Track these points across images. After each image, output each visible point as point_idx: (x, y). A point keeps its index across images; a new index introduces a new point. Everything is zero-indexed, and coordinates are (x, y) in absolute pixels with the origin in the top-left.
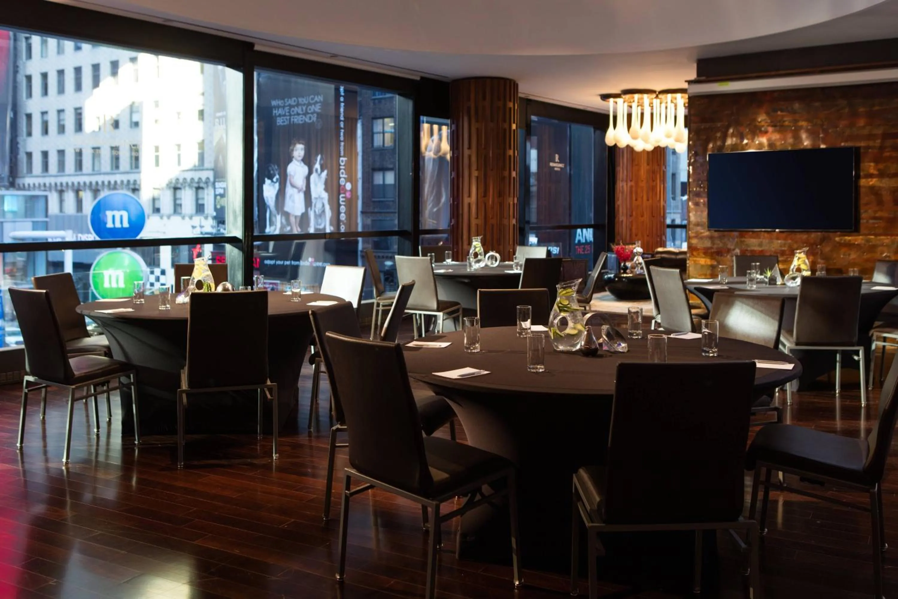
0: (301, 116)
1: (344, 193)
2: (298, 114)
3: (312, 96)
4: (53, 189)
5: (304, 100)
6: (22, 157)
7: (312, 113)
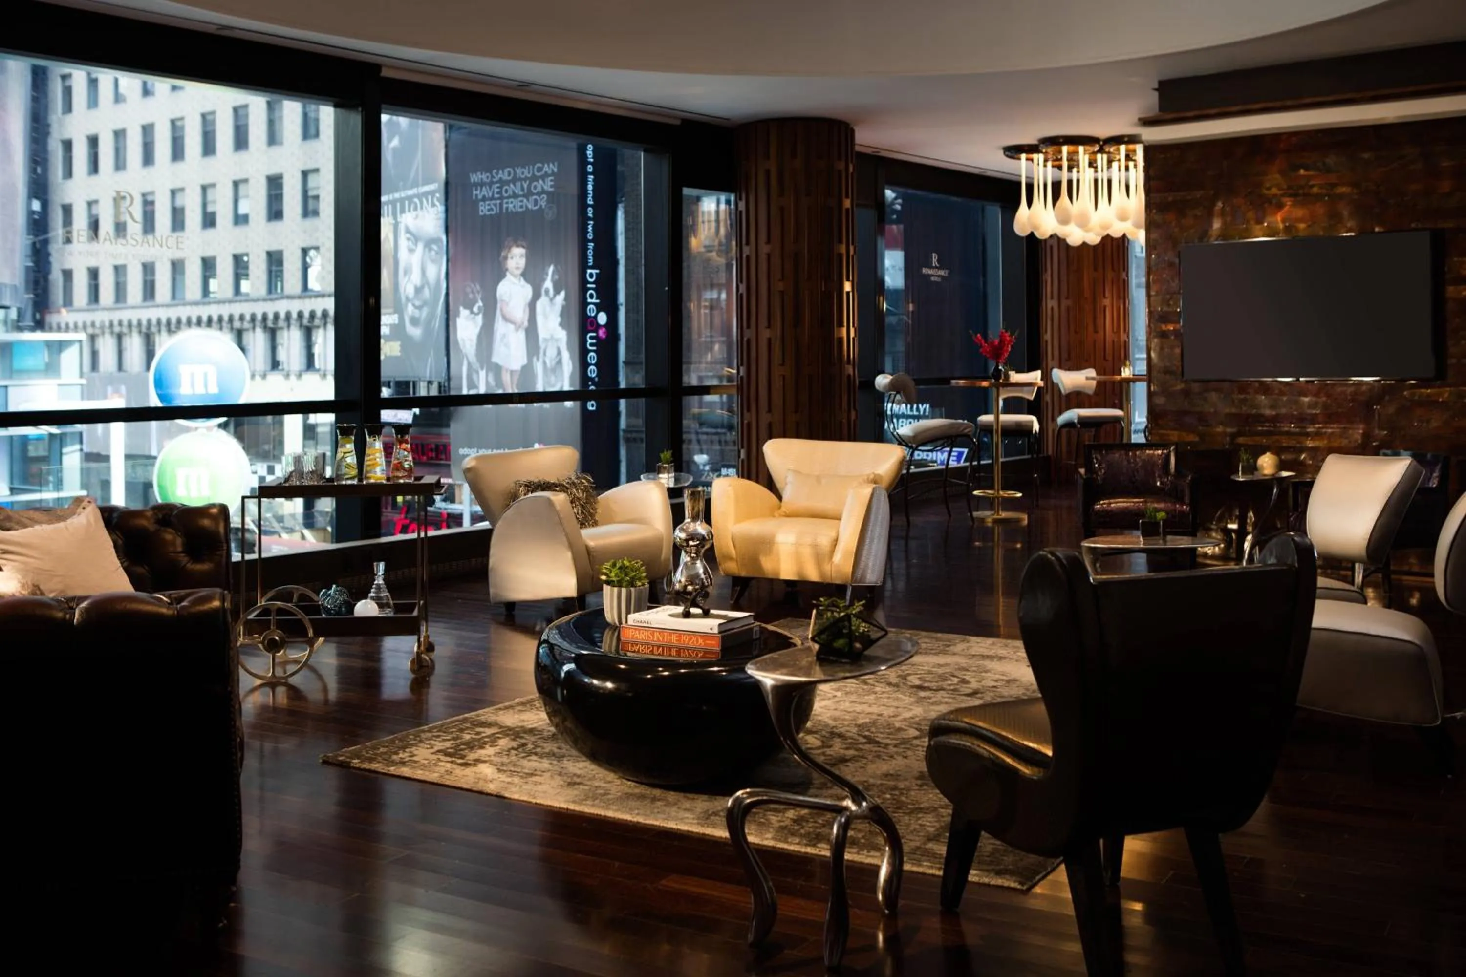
0: (520, 199)
1: (596, 331)
2: (515, 196)
3: (540, 165)
4: (107, 331)
5: (526, 171)
6: (56, 277)
7: (539, 194)
